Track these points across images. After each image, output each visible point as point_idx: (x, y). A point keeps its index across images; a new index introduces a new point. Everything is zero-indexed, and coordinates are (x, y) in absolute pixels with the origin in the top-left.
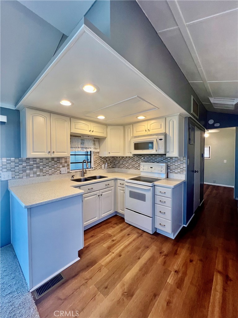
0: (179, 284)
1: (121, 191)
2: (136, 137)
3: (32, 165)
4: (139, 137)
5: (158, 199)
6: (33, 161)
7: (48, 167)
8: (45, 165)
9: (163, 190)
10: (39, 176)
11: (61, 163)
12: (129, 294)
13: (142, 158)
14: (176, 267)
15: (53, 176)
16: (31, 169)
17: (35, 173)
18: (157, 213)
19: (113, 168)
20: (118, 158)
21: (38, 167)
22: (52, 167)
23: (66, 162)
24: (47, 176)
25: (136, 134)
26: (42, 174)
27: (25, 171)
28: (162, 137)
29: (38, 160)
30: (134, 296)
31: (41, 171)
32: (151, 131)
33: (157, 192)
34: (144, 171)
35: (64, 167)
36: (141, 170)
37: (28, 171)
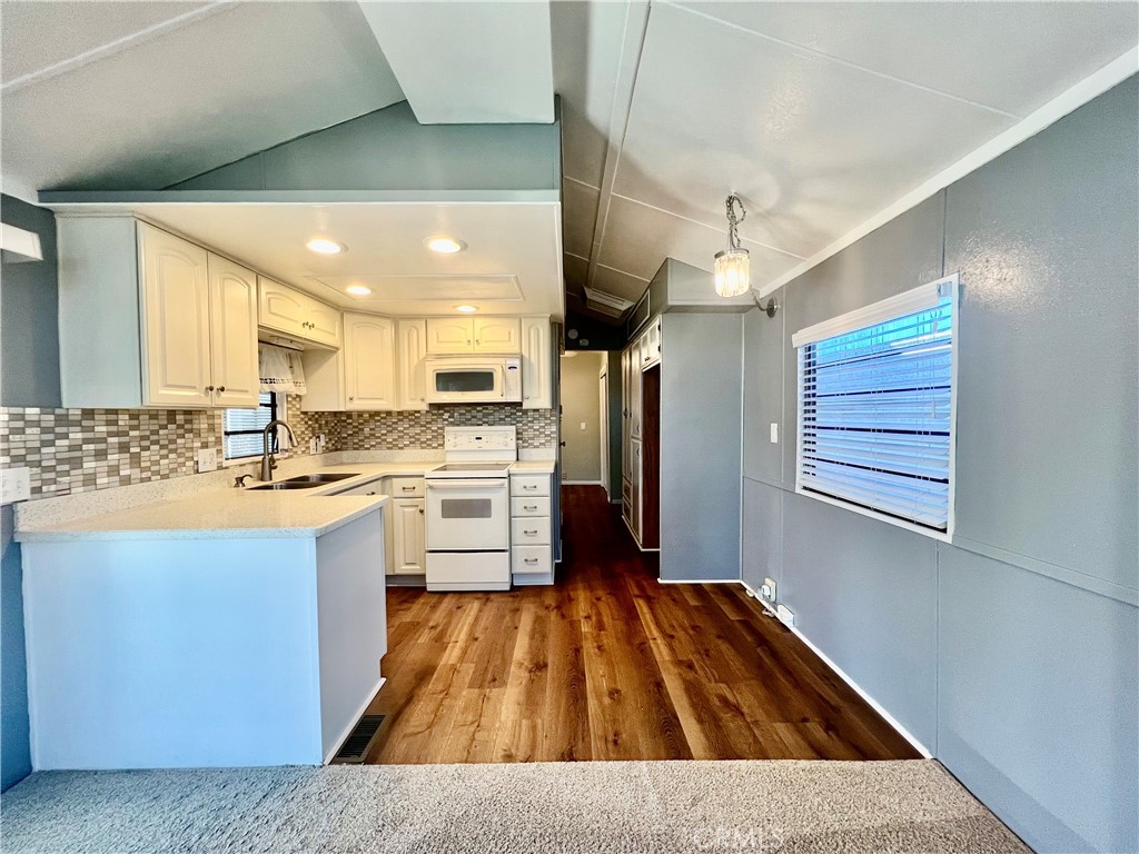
0: (600, 626)
1: (406, 510)
2: (440, 356)
3: (104, 440)
4: (450, 356)
5: (518, 505)
6: (108, 423)
7: (157, 447)
8: (147, 441)
9: (529, 481)
10: (126, 481)
11: (198, 434)
12: (539, 666)
13: (446, 416)
14: (582, 614)
15: (173, 481)
16: (101, 455)
17: (114, 470)
18: (518, 537)
19: (337, 450)
20: (355, 417)
21: (123, 448)
22: (168, 447)
23: (212, 428)
24: (156, 482)
25: (435, 348)
26: (136, 473)
27: (76, 463)
28: (516, 363)
29: (123, 420)
30: (550, 665)
31: (135, 460)
32: (483, 345)
33: (517, 490)
34: (458, 448)
35: (205, 446)
36: (448, 446)
37: (89, 465)
